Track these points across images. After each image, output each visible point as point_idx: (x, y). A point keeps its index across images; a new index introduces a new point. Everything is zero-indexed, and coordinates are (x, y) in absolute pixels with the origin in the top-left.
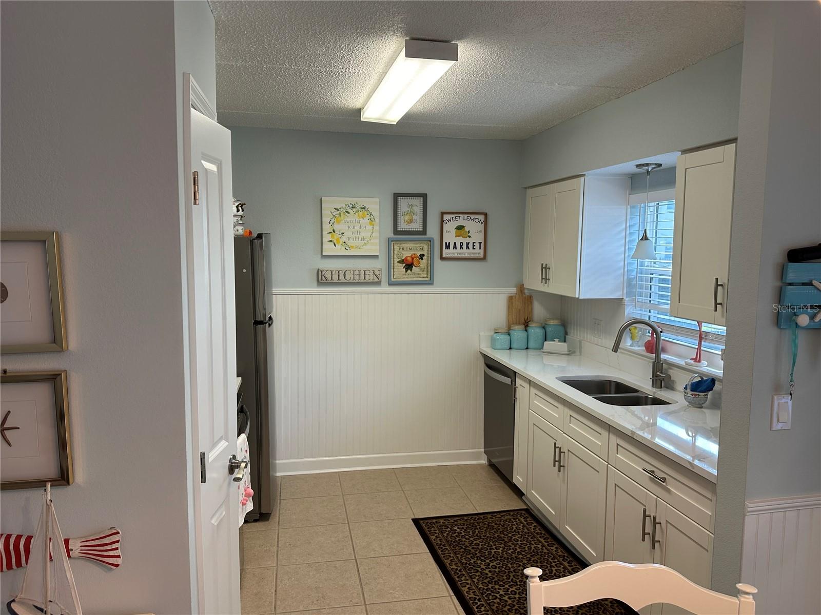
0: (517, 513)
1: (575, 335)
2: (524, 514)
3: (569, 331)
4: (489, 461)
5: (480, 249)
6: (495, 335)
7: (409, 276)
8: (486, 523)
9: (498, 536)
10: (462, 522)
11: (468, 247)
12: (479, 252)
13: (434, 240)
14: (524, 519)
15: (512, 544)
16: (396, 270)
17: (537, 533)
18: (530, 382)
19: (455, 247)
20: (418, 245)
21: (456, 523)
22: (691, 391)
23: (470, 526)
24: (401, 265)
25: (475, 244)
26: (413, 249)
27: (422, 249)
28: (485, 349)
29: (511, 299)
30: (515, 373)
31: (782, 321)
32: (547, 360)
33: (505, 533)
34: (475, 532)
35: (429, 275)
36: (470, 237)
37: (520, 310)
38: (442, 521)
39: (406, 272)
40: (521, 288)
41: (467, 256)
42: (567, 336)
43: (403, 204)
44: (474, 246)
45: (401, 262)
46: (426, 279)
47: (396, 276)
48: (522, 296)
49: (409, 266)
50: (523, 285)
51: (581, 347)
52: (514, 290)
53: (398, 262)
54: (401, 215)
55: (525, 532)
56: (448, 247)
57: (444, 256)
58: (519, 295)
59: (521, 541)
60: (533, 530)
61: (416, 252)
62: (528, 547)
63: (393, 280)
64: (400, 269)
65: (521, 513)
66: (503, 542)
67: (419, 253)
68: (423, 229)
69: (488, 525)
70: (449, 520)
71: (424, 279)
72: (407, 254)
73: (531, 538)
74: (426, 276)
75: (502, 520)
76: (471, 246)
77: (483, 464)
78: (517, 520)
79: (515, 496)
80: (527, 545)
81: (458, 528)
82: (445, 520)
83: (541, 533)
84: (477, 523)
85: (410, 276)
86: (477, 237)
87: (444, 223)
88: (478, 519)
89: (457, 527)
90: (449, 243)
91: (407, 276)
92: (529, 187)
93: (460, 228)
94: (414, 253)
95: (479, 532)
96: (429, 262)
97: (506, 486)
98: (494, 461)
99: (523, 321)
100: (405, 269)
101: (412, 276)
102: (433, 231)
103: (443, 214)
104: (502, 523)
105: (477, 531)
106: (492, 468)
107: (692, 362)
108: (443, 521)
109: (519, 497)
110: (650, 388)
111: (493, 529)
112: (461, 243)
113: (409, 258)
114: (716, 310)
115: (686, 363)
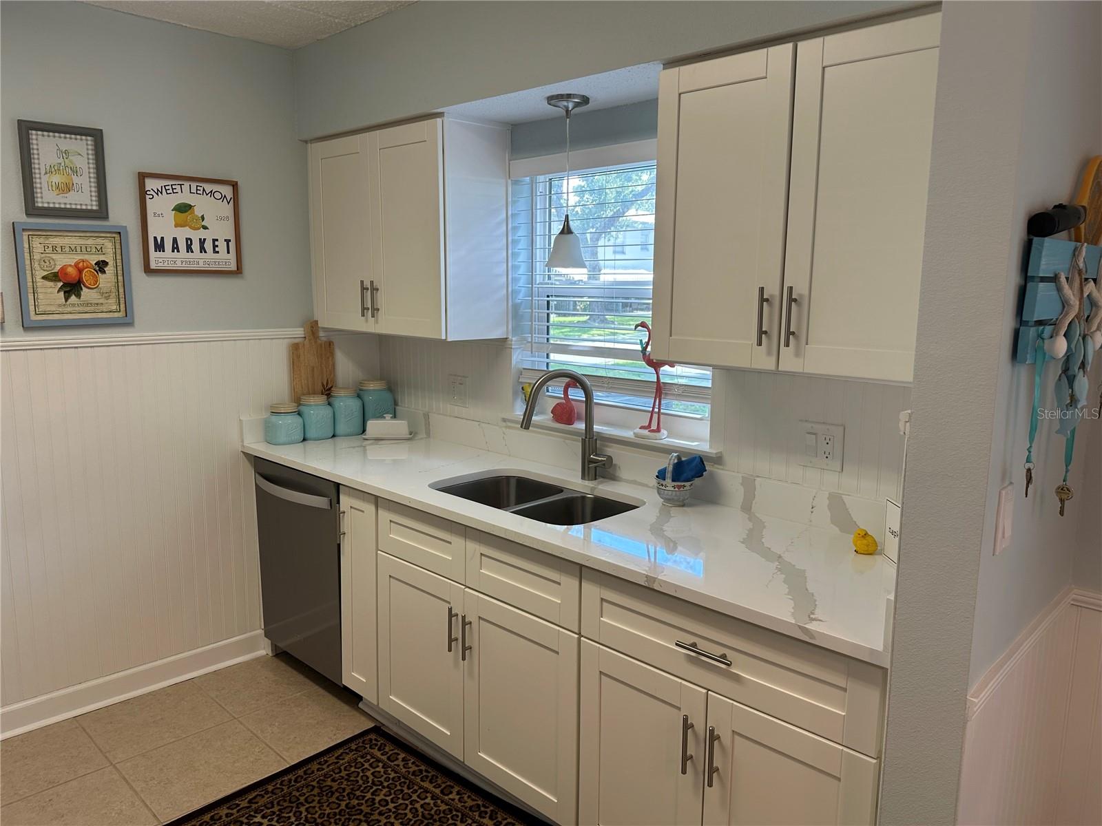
0: (363, 742)
1: (412, 403)
2: (376, 740)
3: (399, 399)
4: (275, 647)
5: (228, 252)
6: (274, 418)
7: (74, 308)
8: (314, 783)
9: (347, 806)
10: (266, 800)
11: (202, 249)
12: (226, 260)
13: (127, 232)
14: (379, 750)
15: (381, 814)
16: (41, 296)
17: (414, 773)
18: (378, 501)
19: (175, 248)
20: (90, 242)
21: (254, 806)
22: (673, 481)
23: (286, 804)
24: (51, 284)
25: (216, 243)
26: (78, 249)
27: (100, 250)
28: (253, 446)
29: (295, 349)
30: (338, 485)
31: (1029, 351)
32: (374, 452)
33: (358, 793)
34: (301, 813)
35: (122, 306)
36: (205, 228)
37: (313, 368)
38: (223, 811)
39: (66, 301)
40: (313, 328)
41: (201, 266)
42: (397, 408)
43: (46, 148)
44: (215, 246)
45: (53, 277)
46: (116, 315)
47: (42, 309)
48: (316, 342)
49: (72, 287)
50: (316, 322)
51: (428, 424)
52: (299, 332)
53: (44, 278)
54: (43, 172)
55: (393, 779)
56: (160, 246)
57: (153, 266)
58: (310, 340)
59: (392, 801)
60: (404, 770)
61: (86, 257)
62: (411, 809)
63: (34, 317)
64: (51, 295)
65: (371, 740)
66: (361, 817)
67: (93, 259)
68: (100, 205)
69: (320, 788)
70: (238, 805)
71: (111, 315)
72: (63, 261)
73: (409, 788)
74: (114, 307)
75: (342, 768)
76: (208, 246)
77: (264, 656)
78: (369, 757)
79: (346, 708)
80: (407, 805)
81: (264, 817)
82: (228, 808)
83: (421, 771)
84: (298, 790)
85: (77, 309)
86: (221, 229)
87: (148, 197)
88: (296, 781)
89: (259, 816)
90: (162, 238)
91: (69, 309)
92: (311, 140)
93: (183, 209)
94: (80, 257)
95: (307, 810)
96: (120, 278)
97: (321, 691)
98: (281, 645)
99: (320, 388)
100: (62, 294)
101: (81, 309)
102: (122, 211)
103: (142, 177)
104: (344, 773)
105: (303, 809)
106: (283, 661)
107: (646, 432)
108: (227, 811)
109: (353, 707)
110: (579, 481)
111: (333, 793)
112: (187, 239)
113: (70, 270)
114: (760, 344)
115: (636, 435)
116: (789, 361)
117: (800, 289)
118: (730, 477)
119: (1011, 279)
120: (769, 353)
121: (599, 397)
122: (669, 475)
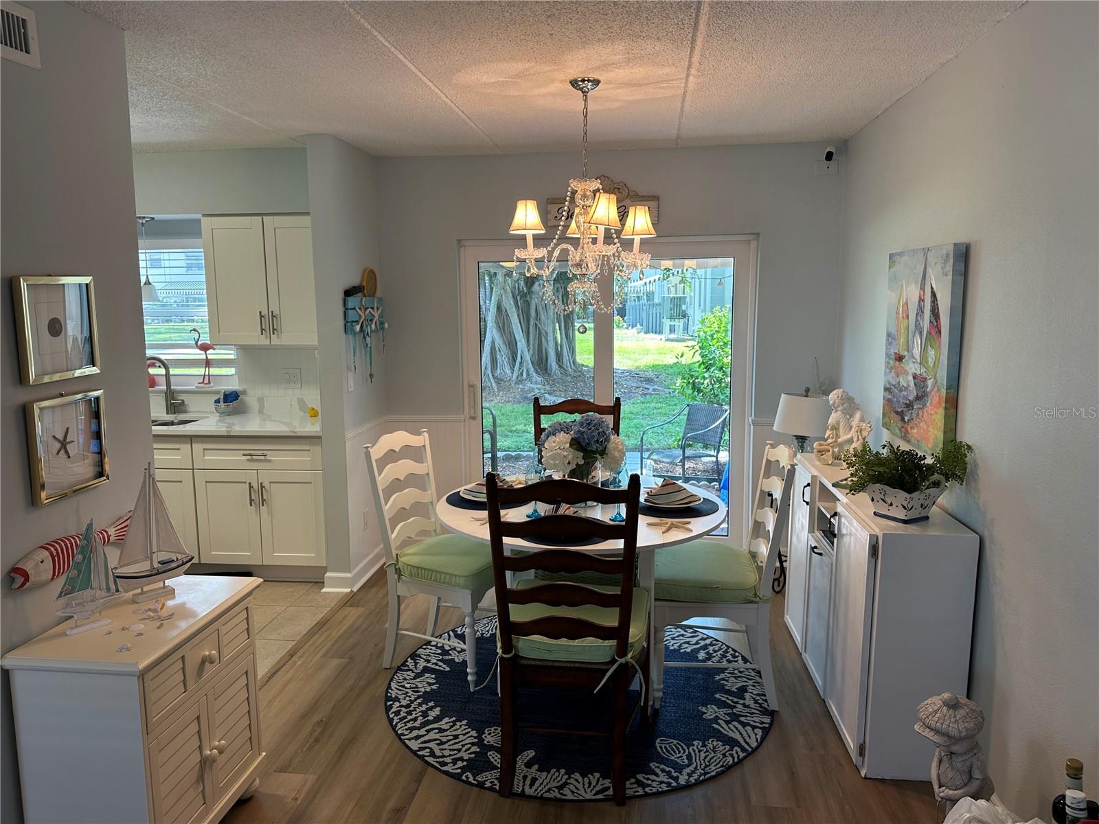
22: (224, 403)
31: (349, 330)
114: (262, 334)
115: (197, 387)
116: (275, 340)
117: (276, 312)
118: (250, 399)
119: (341, 309)
120: (266, 338)
121: (172, 371)
122: (222, 400)
